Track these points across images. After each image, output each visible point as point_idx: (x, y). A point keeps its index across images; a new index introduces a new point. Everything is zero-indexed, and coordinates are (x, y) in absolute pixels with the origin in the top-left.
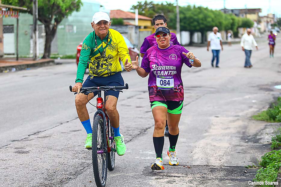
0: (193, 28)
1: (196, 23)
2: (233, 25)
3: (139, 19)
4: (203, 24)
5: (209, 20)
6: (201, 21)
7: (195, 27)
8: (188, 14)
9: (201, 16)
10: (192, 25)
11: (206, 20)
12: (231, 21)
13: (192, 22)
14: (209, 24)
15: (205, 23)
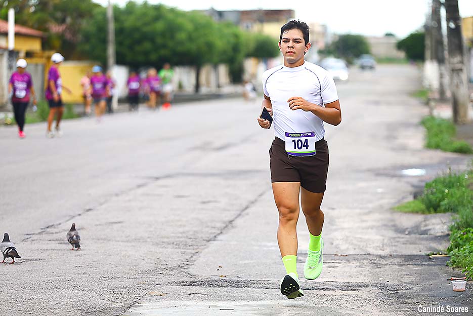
0: (141, 58)
1: (147, 45)
2: (236, 48)
3: (17, 35)
4: (164, 46)
5: (182, 36)
6: (159, 40)
7: (146, 53)
8: (129, 22)
9: (160, 26)
10: (138, 48)
11: (172, 37)
12: (232, 40)
13: (139, 42)
14: (180, 49)
15: (171, 44)
